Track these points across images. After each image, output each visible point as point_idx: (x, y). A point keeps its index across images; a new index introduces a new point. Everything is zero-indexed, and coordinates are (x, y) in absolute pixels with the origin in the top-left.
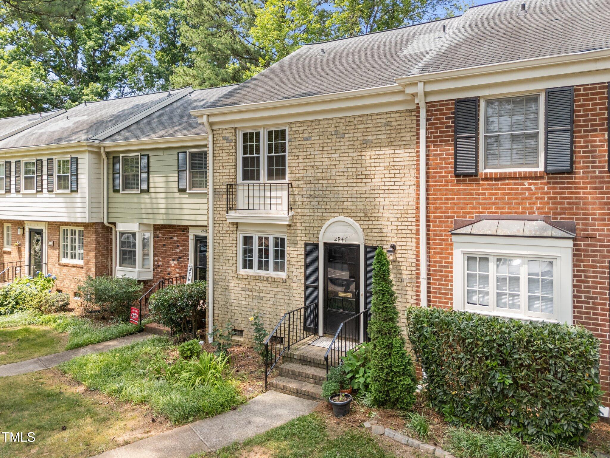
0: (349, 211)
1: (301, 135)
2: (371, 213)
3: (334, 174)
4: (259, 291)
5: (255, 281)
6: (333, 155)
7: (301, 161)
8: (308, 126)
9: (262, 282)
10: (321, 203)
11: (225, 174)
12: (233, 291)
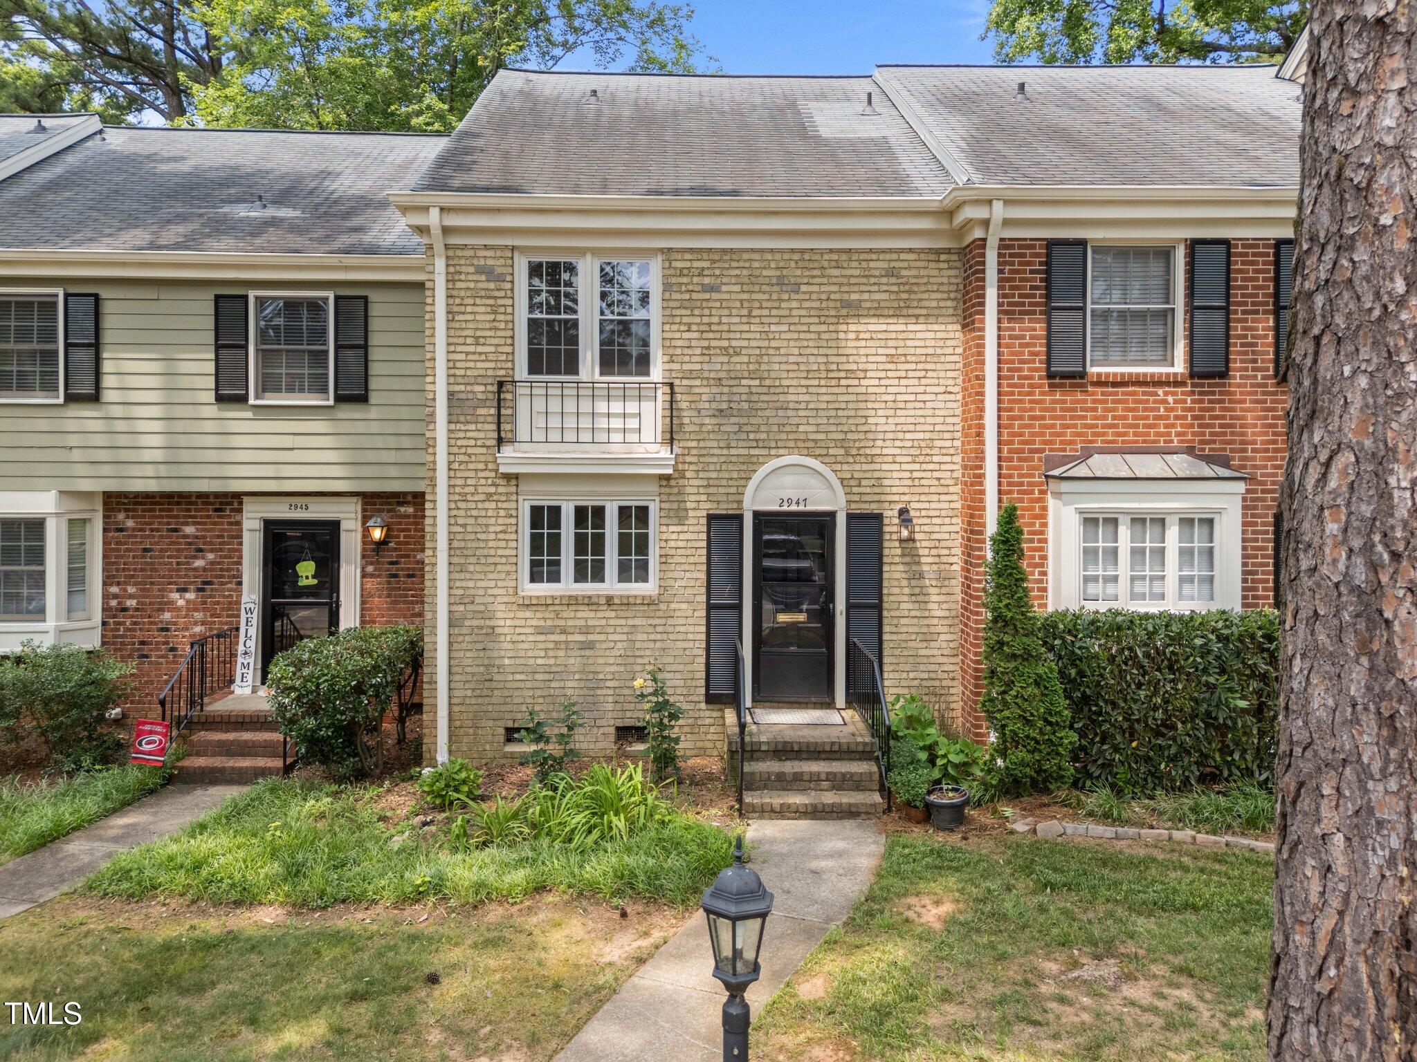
0: (811, 444)
1: (695, 280)
2: (859, 449)
3: (776, 367)
4: (586, 630)
5: (572, 608)
6: (773, 328)
7: (696, 335)
8: (714, 261)
9: (594, 607)
10: (745, 428)
11: (483, 357)
12: (508, 639)
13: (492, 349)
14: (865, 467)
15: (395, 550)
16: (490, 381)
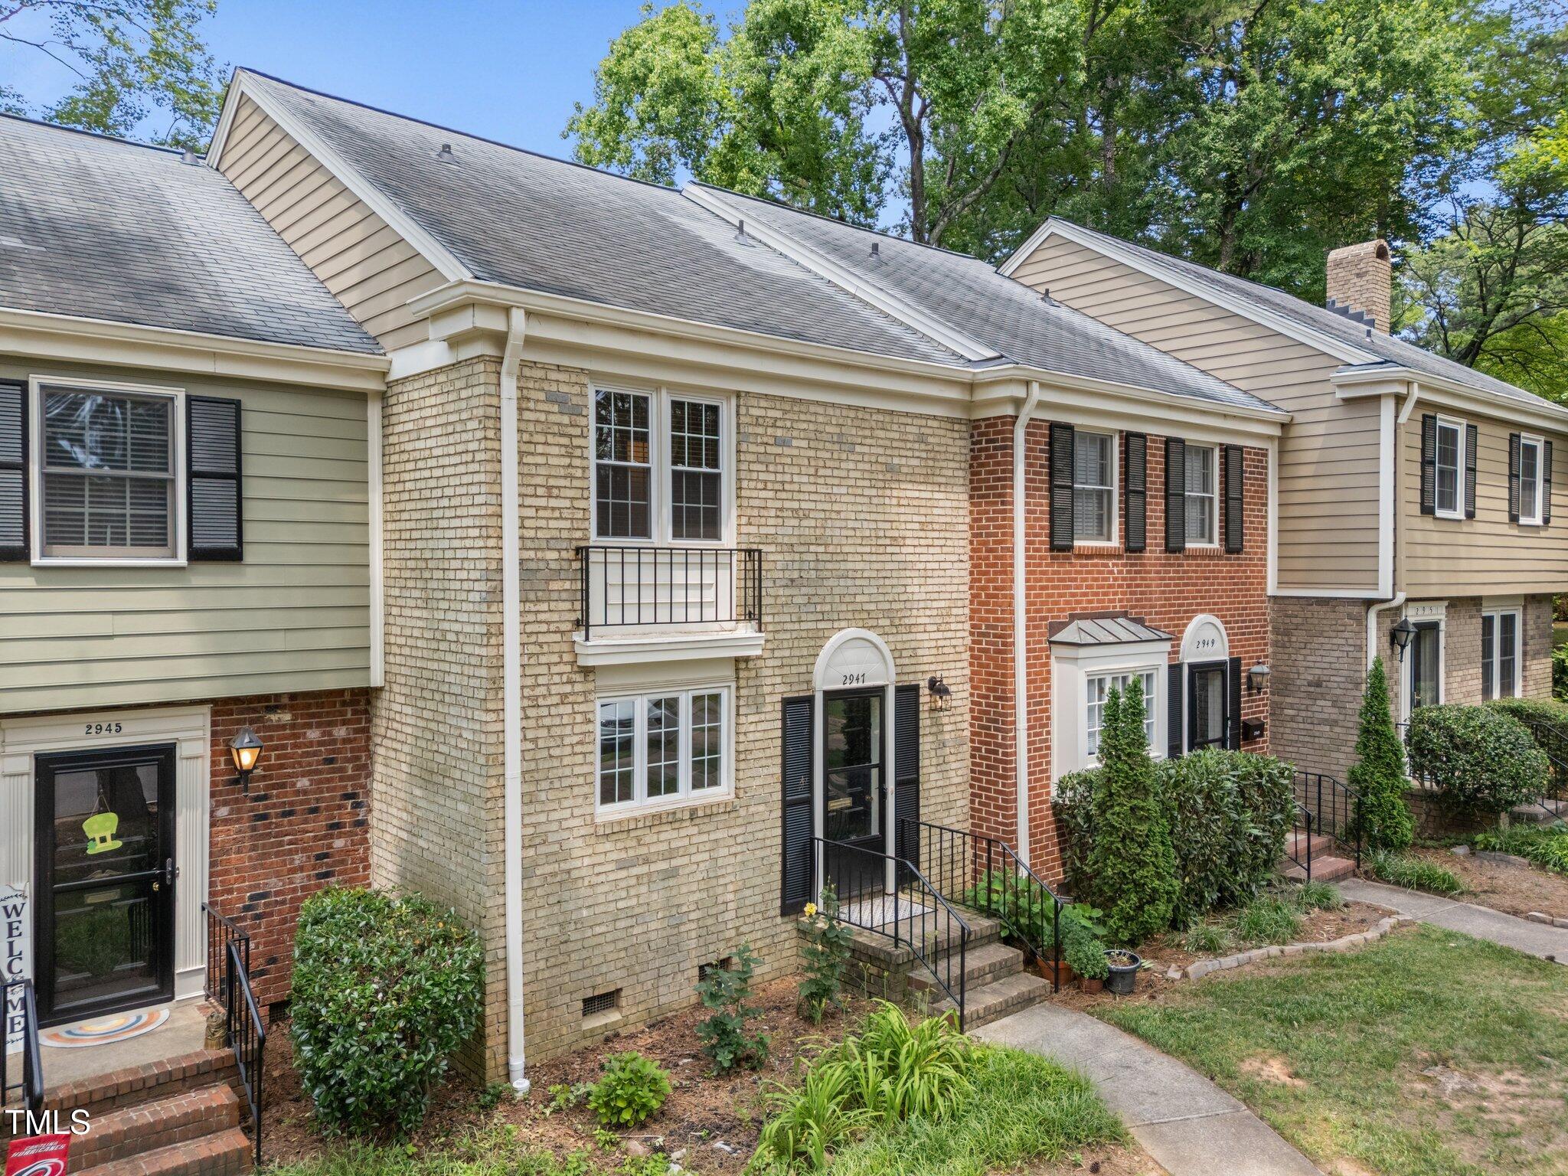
0: (865, 615)
1: (770, 431)
2: (900, 618)
4: (670, 855)
5: (654, 830)
6: (836, 490)
7: (771, 494)
8: (785, 412)
9: (677, 825)
10: (813, 600)
11: (557, 514)
12: (586, 883)
13: (567, 503)
14: (905, 637)
15: (264, 778)
16: (564, 545)
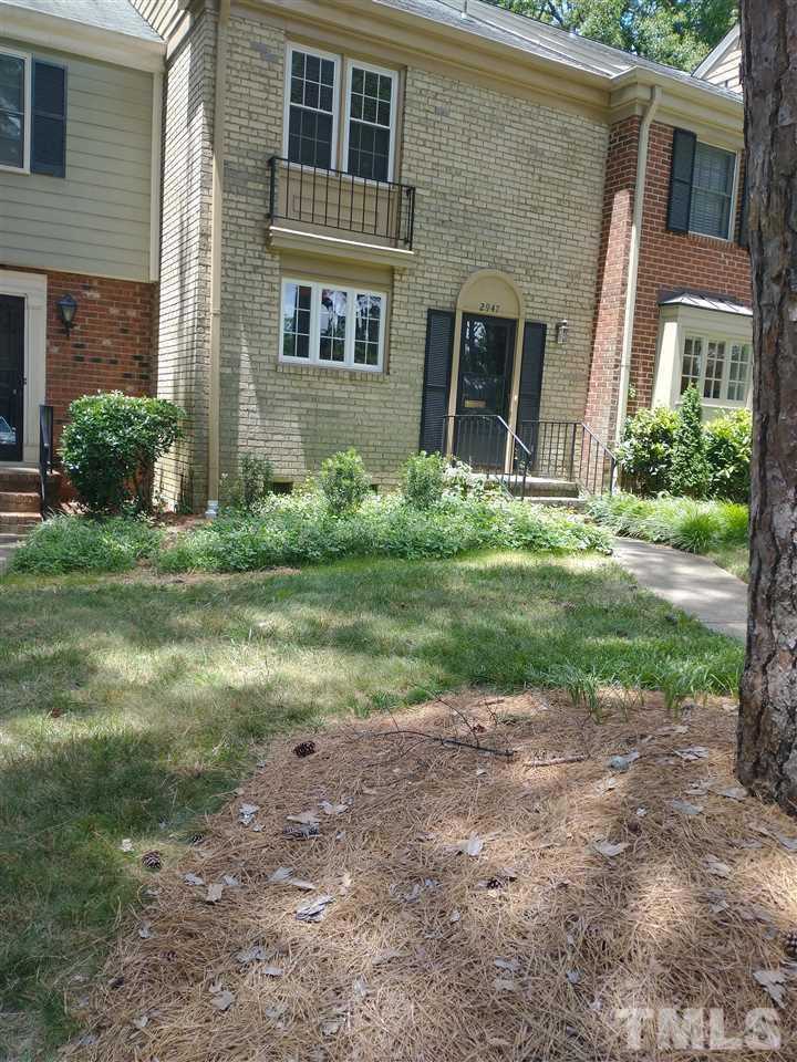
1: (431, 102)
2: (535, 271)
3: (484, 192)
5: (322, 380)
6: (485, 158)
7: (429, 151)
11: (255, 133)
13: (263, 127)
14: (538, 286)
15: (82, 333)
16: (260, 157)
